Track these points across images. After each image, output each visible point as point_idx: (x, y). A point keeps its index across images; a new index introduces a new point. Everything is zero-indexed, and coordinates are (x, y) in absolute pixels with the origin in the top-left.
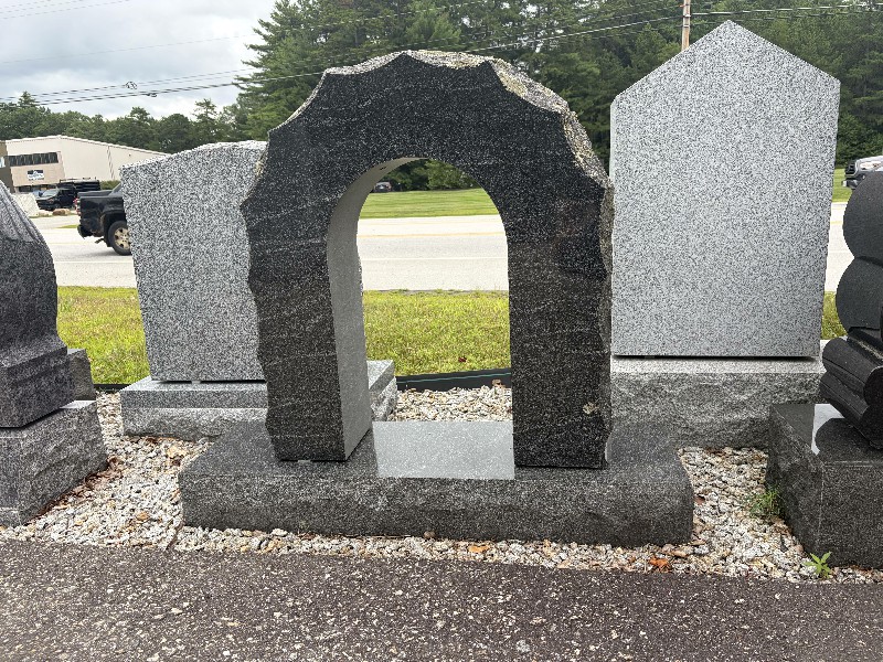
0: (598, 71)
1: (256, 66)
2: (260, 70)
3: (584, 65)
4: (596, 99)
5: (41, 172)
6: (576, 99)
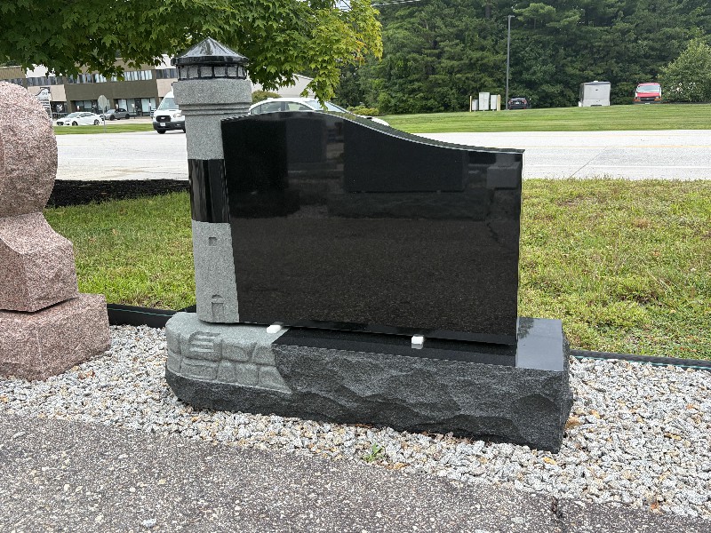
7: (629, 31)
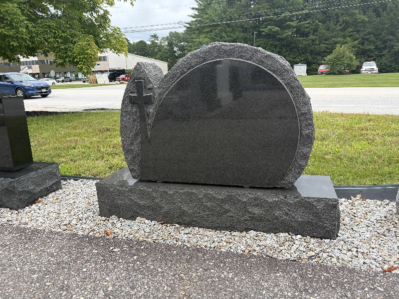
0: (367, 19)
1: (194, 17)
2: (194, 19)
3: (359, 16)
4: (365, 33)
5: (99, 65)
6: (354, 33)
7: (316, 40)
